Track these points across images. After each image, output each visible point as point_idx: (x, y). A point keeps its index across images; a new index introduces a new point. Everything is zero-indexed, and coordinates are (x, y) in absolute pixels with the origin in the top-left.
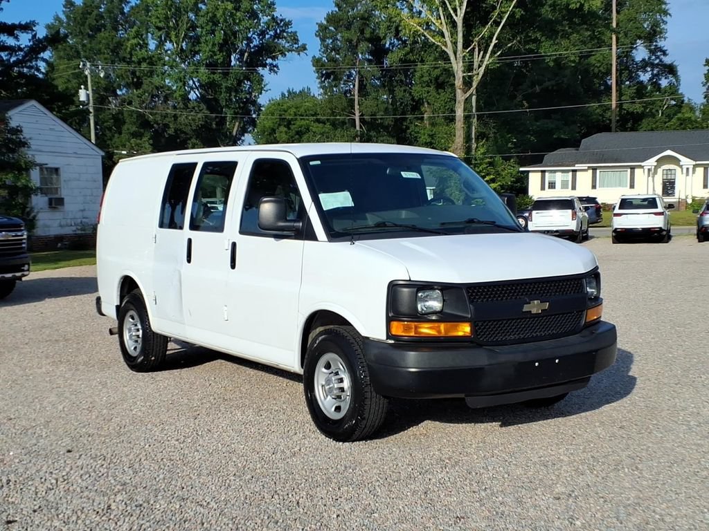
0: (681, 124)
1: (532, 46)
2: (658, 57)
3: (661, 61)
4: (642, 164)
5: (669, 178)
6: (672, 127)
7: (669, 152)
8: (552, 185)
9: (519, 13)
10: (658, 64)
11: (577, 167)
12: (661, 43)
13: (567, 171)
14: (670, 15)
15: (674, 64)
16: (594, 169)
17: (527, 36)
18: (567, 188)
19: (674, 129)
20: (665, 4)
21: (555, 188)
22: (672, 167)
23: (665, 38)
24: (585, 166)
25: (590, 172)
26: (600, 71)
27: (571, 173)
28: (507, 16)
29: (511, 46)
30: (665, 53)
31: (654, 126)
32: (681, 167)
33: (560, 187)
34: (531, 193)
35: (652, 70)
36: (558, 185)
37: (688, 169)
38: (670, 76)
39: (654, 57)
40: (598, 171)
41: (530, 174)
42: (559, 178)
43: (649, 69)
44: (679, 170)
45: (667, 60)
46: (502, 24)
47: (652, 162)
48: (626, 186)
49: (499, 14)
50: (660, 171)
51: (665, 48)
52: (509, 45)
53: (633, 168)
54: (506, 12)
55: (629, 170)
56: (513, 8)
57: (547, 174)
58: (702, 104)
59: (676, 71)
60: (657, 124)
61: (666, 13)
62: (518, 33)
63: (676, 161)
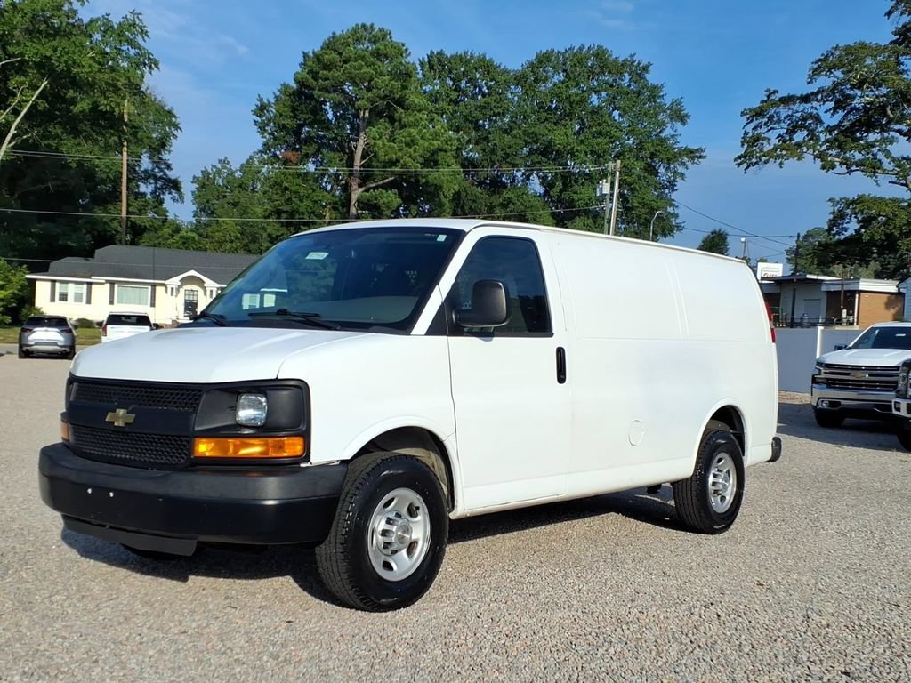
0: (184, 243)
1: (53, 143)
2: (161, 170)
3: (165, 174)
4: (167, 282)
5: (191, 298)
6: (176, 245)
7: (192, 273)
8: (64, 297)
9: (43, 105)
10: (161, 178)
11: (94, 279)
12: (165, 156)
13: (82, 283)
14: (181, 129)
15: (179, 179)
16: (112, 283)
17: (46, 130)
18: (81, 301)
19: (178, 248)
20: (175, 117)
21: (66, 300)
22: (195, 287)
23: (170, 152)
24: (102, 279)
25: (108, 285)
26: (108, 177)
27: (85, 286)
28: (28, 106)
29: (26, 139)
30: (169, 167)
31: (156, 242)
32: (205, 289)
33: (73, 300)
34: (38, 304)
35: (156, 183)
36: (71, 297)
37: (211, 291)
38: (173, 191)
39: (157, 170)
40: (116, 286)
41: (38, 283)
42: (71, 289)
43: (152, 181)
44: (201, 292)
45: (172, 174)
46: (23, 114)
47: (176, 281)
48: (146, 304)
49: (19, 102)
50: (182, 290)
51: (169, 162)
52: (25, 137)
53: (154, 286)
54: (27, 102)
55: (150, 287)
56: (37, 98)
57: (57, 284)
58: (191, 223)
59: (180, 187)
60: (160, 240)
61: (176, 126)
62: (35, 126)
63: (201, 283)
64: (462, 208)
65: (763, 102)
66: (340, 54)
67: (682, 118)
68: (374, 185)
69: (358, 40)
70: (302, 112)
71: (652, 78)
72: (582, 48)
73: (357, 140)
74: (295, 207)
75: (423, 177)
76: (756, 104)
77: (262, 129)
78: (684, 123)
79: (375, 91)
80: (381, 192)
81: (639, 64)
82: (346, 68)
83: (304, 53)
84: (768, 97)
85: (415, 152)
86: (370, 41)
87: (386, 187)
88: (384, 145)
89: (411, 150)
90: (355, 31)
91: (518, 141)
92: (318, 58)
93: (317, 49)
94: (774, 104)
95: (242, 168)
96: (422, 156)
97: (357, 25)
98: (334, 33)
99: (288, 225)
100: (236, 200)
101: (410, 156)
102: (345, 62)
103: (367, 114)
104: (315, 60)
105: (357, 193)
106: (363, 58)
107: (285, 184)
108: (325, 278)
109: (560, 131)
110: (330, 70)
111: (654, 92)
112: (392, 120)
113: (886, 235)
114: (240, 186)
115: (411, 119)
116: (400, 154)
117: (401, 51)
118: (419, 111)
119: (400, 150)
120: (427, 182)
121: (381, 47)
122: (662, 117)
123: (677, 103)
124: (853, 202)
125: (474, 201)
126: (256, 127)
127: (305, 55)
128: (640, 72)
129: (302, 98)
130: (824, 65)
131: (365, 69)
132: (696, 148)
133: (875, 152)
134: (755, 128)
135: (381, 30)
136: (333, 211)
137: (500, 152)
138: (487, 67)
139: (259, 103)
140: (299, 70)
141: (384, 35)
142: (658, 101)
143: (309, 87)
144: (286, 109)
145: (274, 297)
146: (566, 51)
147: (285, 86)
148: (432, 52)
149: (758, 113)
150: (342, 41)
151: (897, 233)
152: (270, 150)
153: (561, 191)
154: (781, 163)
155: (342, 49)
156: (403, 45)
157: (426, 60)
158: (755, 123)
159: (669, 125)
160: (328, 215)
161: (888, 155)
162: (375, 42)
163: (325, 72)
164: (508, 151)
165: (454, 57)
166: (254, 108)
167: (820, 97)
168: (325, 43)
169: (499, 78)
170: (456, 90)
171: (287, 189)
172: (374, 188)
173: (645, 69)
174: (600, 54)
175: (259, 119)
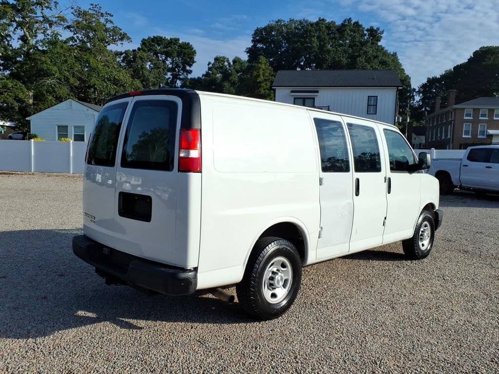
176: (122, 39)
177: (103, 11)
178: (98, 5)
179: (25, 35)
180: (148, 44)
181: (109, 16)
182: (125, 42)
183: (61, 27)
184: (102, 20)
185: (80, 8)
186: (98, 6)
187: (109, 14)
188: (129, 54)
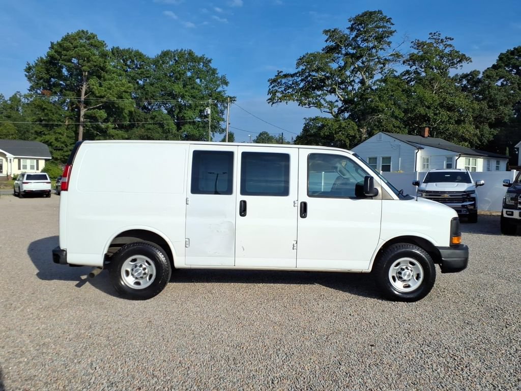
32: (7, 159)
37: (10, 159)
44: (4, 160)
63: (4, 155)
64: (133, 119)
65: (276, 76)
66: (72, 44)
67: (226, 83)
68: (92, 107)
69: (80, 38)
70: (52, 71)
71: (212, 65)
72: (182, 50)
73: (82, 86)
74: (51, 118)
75: (116, 104)
76: (273, 77)
77: (29, 79)
78: (227, 85)
79: (91, 62)
80: (97, 111)
81: (207, 59)
82: (76, 51)
83: (51, 42)
84: (278, 74)
85: (113, 92)
86: (86, 39)
87: (99, 108)
88: (97, 88)
89: (111, 91)
90: (78, 33)
91: (158, 89)
92: (60, 45)
93: (59, 40)
94: (282, 77)
95: (11, 99)
96: (116, 94)
97: (79, 30)
98: (68, 33)
99: (46, 126)
100: (9, 114)
101: (110, 94)
102: (75, 48)
103: (87, 74)
104: (58, 45)
105: (83, 112)
106: (84, 46)
107: (44, 106)
108: (67, 151)
109: (176, 86)
110: (68, 51)
111: (214, 72)
112: (99, 77)
113: (330, 133)
114: (11, 108)
115: (110, 77)
116: (105, 93)
117: (103, 44)
118: (113, 73)
119: (105, 91)
120: (119, 107)
121: (92, 41)
122: (218, 82)
123: (224, 77)
124: (314, 119)
125: (139, 116)
126: (26, 78)
127: (52, 43)
128: (207, 62)
129: (51, 63)
130: (301, 61)
131: (86, 52)
132: (233, 96)
133: (319, 99)
134: (273, 87)
135: (92, 34)
136: (70, 120)
137: (150, 94)
138: (139, 55)
139: (28, 66)
140: (49, 50)
141: (94, 36)
142: (216, 75)
143: (56, 59)
144: (43, 70)
145: (44, 161)
146: (175, 51)
147: (42, 58)
148: (114, 47)
149: (274, 81)
150: (73, 38)
151: (334, 132)
152: (34, 90)
153: (178, 113)
154: (287, 103)
155: (73, 41)
156: (104, 42)
157: (111, 50)
158: (273, 85)
159: (221, 86)
160: (67, 121)
161: (325, 100)
162: (89, 39)
163: (65, 52)
164: (154, 94)
165: (124, 50)
166: (25, 68)
167: (298, 75)
168: (63, 38)
169: (146, 61)
170: (125, 65)
171: (45, 109)
172: (94, 109)
173: (210, 61)
174: (190, 53)
175: (27, 74)
176: (460, 61)
177: (442, 37)
178: (437, 32)
179: (363, 79)
180: (505, 59)
181: (449, 40)
182: (464, 63)
183: (398, 64)
184: (441, 47)
185: (418, 41)
186: (437, 34)
187: (449, 38)
188: (474, 75)
